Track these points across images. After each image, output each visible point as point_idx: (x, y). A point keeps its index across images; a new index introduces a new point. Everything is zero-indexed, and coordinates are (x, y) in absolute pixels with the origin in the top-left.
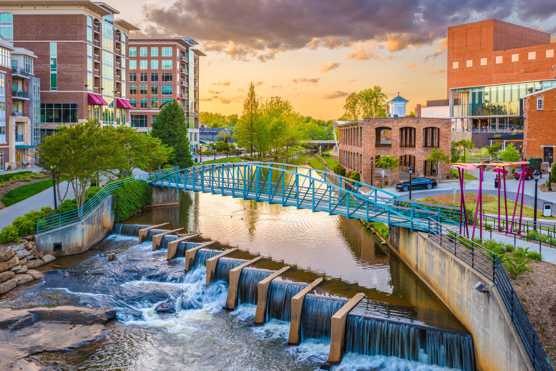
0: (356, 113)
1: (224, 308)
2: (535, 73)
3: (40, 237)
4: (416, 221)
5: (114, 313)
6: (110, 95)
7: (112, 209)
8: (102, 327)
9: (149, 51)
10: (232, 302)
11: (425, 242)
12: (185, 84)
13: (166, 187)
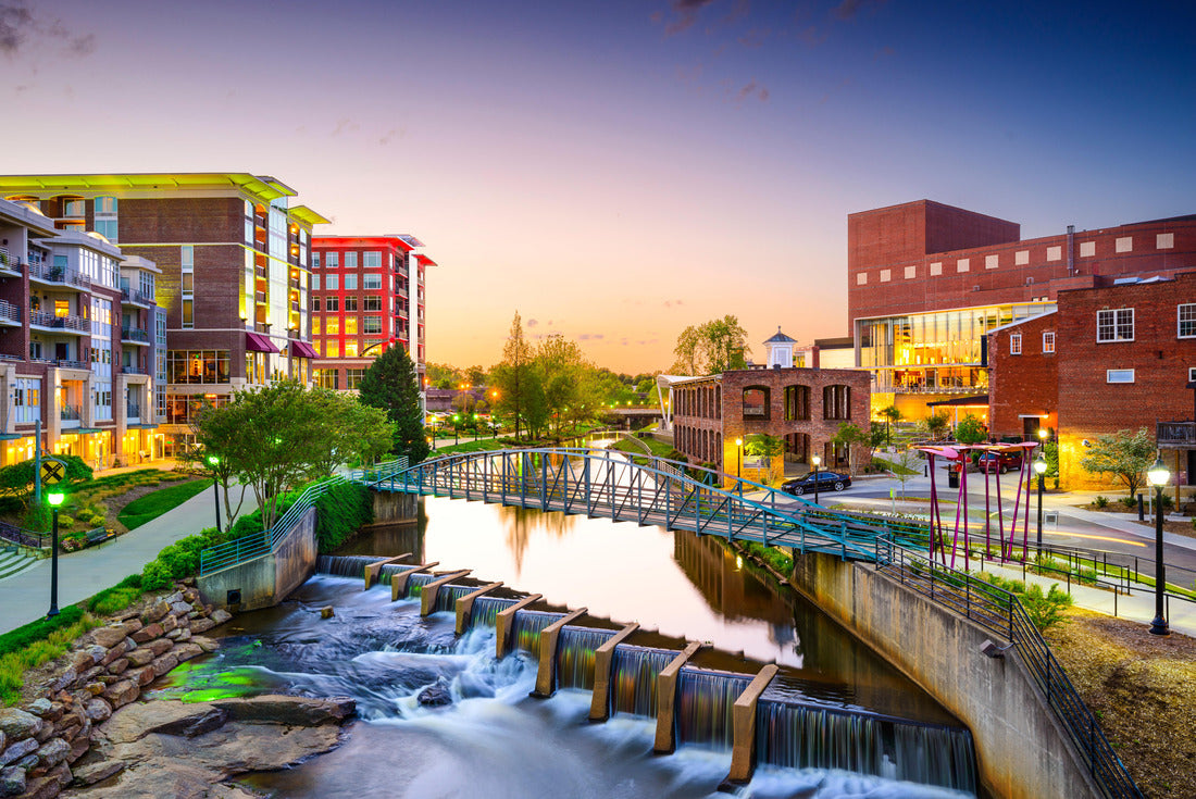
0: (696, 362)
1: (531, 694)
2: (998, 291)
3: (205, 580)
4: (850, 545)
5: (352, 705)
6: (281, 335)
7: (315, 531)
8: (337, 728)
9: (342, 259)
10: (546, 684)
11: (870, 578)
12: (402, 314)
13: (398, 493)
